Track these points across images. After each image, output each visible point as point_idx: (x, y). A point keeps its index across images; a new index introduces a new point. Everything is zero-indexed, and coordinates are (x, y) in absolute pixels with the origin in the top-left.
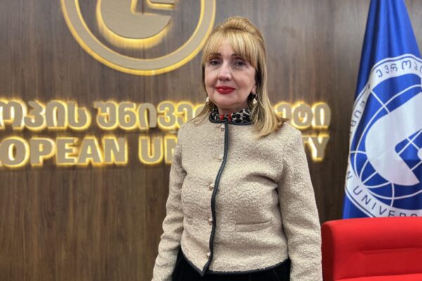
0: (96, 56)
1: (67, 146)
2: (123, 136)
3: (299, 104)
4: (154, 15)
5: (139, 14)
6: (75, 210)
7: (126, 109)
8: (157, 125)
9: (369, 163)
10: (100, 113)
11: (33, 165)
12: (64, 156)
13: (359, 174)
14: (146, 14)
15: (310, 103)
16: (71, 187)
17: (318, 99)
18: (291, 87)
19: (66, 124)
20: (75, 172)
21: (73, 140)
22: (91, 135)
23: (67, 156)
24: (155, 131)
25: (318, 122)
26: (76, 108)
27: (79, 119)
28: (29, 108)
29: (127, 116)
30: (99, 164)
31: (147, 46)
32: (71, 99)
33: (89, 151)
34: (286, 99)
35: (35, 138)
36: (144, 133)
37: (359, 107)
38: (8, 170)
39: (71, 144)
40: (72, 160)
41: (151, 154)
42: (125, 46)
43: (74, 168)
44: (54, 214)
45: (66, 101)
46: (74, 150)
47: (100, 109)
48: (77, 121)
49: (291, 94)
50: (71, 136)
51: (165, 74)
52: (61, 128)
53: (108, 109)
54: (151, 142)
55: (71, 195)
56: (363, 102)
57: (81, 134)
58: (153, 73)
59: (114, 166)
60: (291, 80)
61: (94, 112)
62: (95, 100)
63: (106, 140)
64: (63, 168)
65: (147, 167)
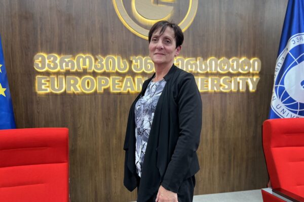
0: (131, 30)
1: (116, 82)
2: (146, 76)
3: (243, 59)
4: (164, 6)
5: (155, 5)
6: (120, 117)
7: (149, 61)
9: (286, 91)
10: (134, 63)
11: (98, 91)
13: (280, 98)
14: (159, 5)
15: (249, 58)
16: (119, 104)
17: (254, 56)
18: (239, 49)
19: (117, 69)
20: (120, 96)
21: (120, 78)
22: (129, 75)
23: (116, 87)
25: (254, 69)
26: (121, 60)
28: (96, 59)
29: (148, 65)
30: (133, 92)
32: (118, 55)
33: (129, 85)
34: (236, 56)
35: (99, 77)
37: (280, 61)
38: (84, 94)
39: (119, 80)
42: (147, 24)
43: (120, 94)
44: (109, 119)
45: (116, 56)
46: (120, 83)
47: (134, 61)
48: (122, 67)
49: (239, 53)
50: (118, 76)
52: (113, 71)
53: (139, 61)
55: (118, 109)
56: (283, 58)
57: (123, 75)
60: (239, 44)
61: (131, 62)
62: (131, 55)
63: (138, 79)
64: (114, 94)
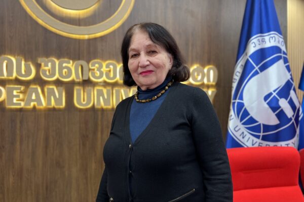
1: (15, 93)
2: (61, 86)
3: (195, 66)
6: (21, 144)
7: (64, 65)
8: (89, 78)
9: (245, 109)
10: (43, 67)
12: (13, 100)
13: (238, 117)
15: (203, 66)
16: (18, 125)
17: (209, 63)
18: (190, 54)
19: (15, 75)
20: (22, 113)
21: (21, 88)
22: (35, 84)
23: (15, 100)
24: (87, 83)
25: (209, 80)
26: (23, 63)
27: (25, 71)
29: (65, 70)
30: (41, 107)
31: (82, 17)
32: (18, 55)
33: (34, 97)
36: (79, 84)
37: (239, 69)
39: (19, 91)
40: (20, 104)
41: (84, 101)
43: (21, 110)
44: (3, 147)
45: (14, 57)
46: (21, 96)
47: (43, 64)
48: (23, 72)
49: (190, 58)
50: (18, 85)
51: (95, 39)
52: (11, 78)
53: (50, 64)
54: (84, 91)
55: (18, 132)
56: (242, 65)
57: (27, 84)
58: (86, 37)
59: (54, 109)
60: (190, 48)
61: (38, 66)
62: (39, 57)
63: (48, 89)
64: (12, 110)
65: (81, 110)
